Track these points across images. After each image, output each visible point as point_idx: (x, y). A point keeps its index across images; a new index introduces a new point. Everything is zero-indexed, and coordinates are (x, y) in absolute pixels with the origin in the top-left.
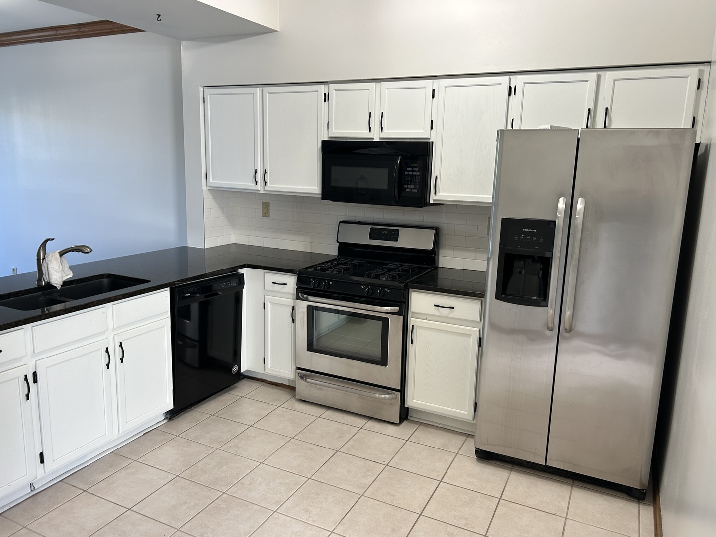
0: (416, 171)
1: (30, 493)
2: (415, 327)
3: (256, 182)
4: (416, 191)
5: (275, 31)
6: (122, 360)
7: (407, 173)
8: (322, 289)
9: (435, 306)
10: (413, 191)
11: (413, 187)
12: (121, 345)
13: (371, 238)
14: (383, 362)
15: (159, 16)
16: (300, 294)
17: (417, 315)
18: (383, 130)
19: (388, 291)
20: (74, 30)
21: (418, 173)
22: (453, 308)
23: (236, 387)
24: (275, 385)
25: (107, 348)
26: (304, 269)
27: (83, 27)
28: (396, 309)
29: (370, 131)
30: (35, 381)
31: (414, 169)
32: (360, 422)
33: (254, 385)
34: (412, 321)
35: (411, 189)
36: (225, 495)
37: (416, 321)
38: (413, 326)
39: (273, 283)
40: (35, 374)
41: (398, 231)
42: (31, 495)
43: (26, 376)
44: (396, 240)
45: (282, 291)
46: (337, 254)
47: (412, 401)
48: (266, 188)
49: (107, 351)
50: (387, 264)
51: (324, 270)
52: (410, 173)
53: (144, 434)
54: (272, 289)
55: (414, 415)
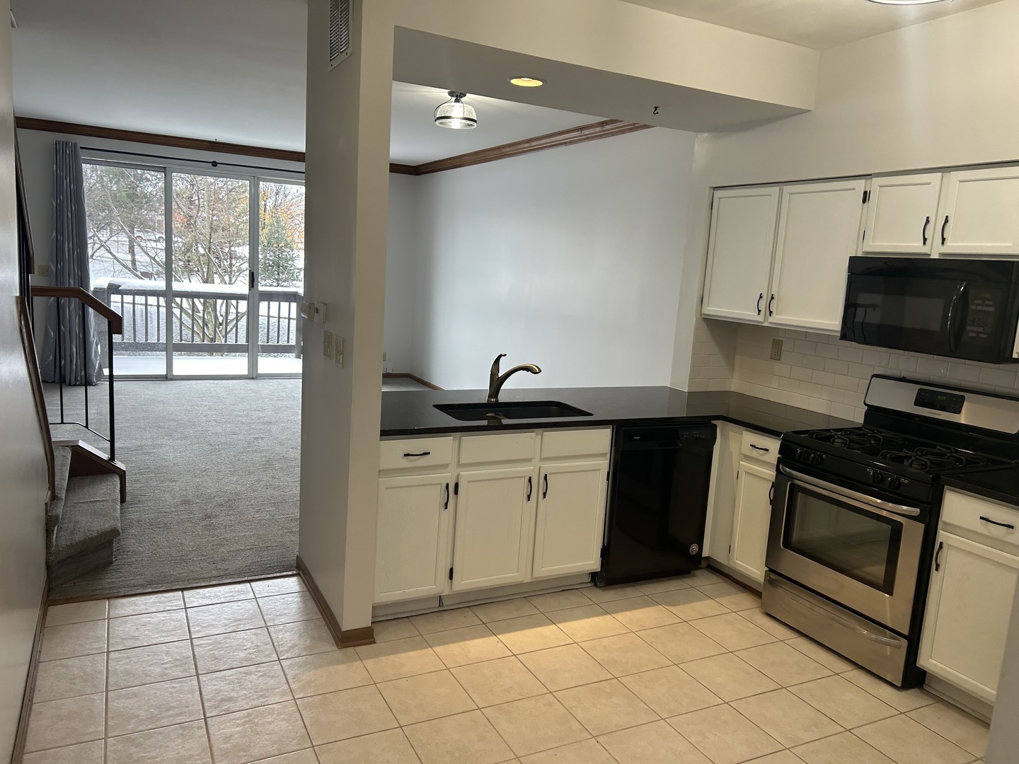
0: (987, 305)
1: (437, 607)
2: (945, 547)
3: (759, 311)
4: (985, 336)
5: (808, 111)
6: (545, 494)
7: (973, 307)
8: (810, 462)
9: (981, 518)
10: (982, 336)
11: (981, 329)
12: (546, 478)
13: (917, 403)
14: (887, 586)
15: (656, 108)
16: (781, 466)
17: (951, 528)
18: (945, 242)
19: (906, 481)
20: (598, 129)
21: (992, 309)
22: (1012, 527)
23: (694, 576)
24: (744, 587)
25: (530, 478)
26: (794, 432)
27: (607, 125)
28: (916, 511)
29: (924, 243)
30: (456, 492)
31: (987, 302)
32: (840, 665)
33: (715, 579)
34: (942, 535)
35: (978, 333)
36: (615, 680)
37: (948, 537)
38: (941, 543)
39: (751, 445)
40: (457, 485)
41: (963, 398)
42: (438, 610)
43: (448, 484)
44: (959, 412)
45: (761, 458)
46: (862, 422)
47: (929, 660)
48: (771, 319)
49: (530, 480)
50: (934, 447)
51: (827, 439)
52: (979, 308)
53: (563, 590)
54: (749, 454)
55: (934, 686)
